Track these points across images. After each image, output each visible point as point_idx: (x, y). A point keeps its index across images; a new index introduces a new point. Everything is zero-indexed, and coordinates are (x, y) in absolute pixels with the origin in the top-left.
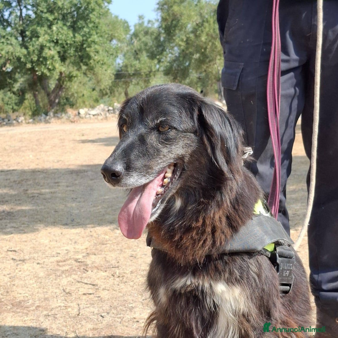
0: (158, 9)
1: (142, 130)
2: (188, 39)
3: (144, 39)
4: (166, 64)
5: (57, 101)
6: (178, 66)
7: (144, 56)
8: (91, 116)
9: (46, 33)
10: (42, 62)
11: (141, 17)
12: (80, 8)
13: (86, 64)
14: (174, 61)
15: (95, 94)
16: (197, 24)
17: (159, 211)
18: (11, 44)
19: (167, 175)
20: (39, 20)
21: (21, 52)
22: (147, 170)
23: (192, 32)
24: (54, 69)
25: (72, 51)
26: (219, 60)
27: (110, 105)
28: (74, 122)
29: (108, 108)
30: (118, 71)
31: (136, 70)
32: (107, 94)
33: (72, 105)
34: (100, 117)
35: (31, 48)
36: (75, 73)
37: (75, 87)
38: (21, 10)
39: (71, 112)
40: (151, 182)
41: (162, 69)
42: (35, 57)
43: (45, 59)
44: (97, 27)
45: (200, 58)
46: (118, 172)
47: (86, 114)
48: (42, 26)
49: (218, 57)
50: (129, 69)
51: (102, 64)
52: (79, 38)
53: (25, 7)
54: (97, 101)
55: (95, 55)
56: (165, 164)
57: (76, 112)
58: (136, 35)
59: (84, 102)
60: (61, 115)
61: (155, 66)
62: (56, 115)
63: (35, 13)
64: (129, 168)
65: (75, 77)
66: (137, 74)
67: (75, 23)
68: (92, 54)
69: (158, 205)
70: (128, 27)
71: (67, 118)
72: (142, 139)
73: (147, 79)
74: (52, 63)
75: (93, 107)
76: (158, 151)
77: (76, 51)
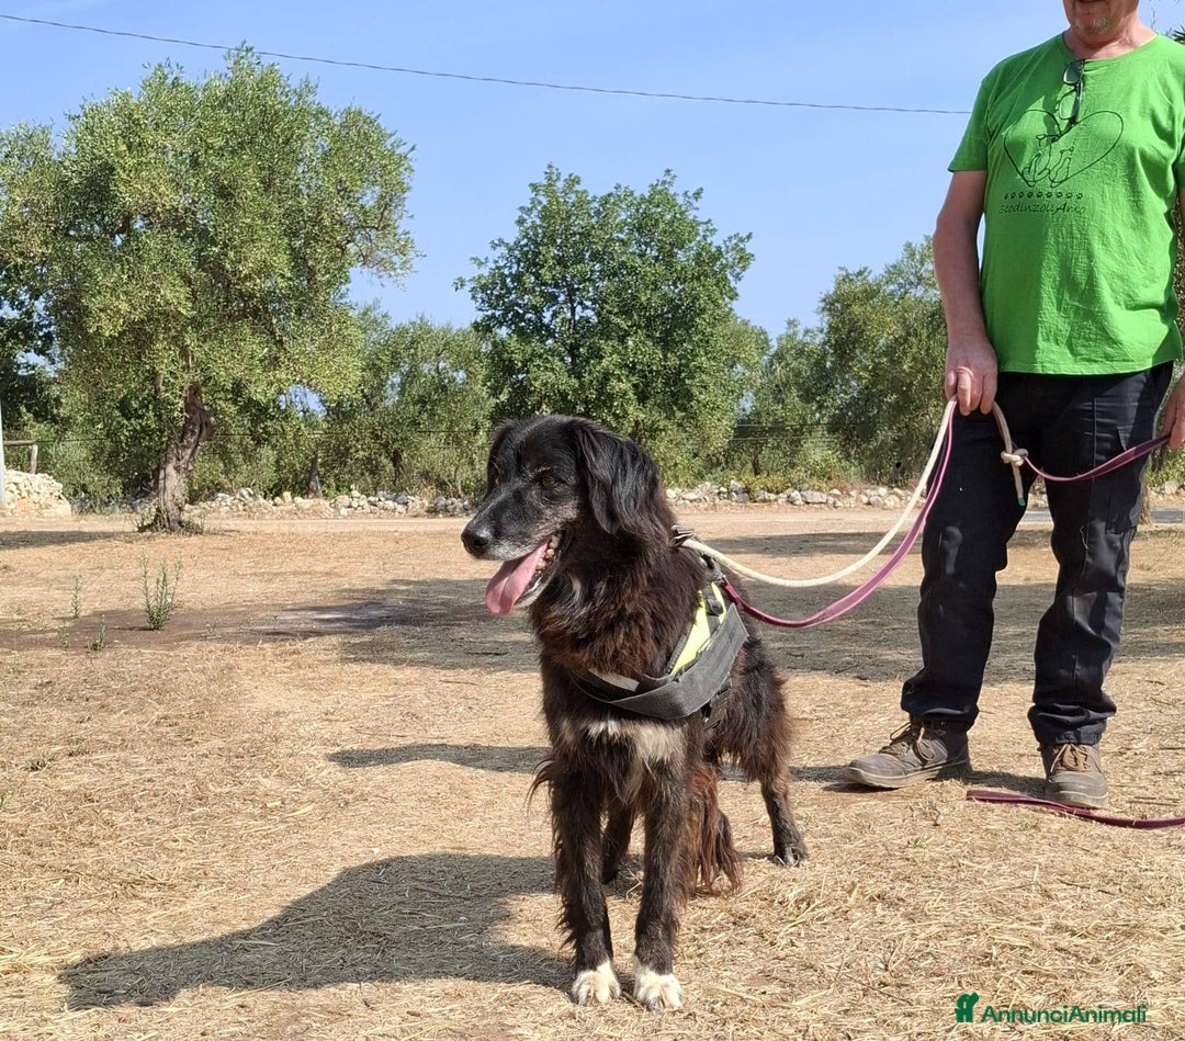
0: (823, 309)
1: (519, 484)
2: (876, 366)
3: (794, 364)
4: (834, 411)
6: (856, 416)
7: (793, 397)
8: (688, 502)
9: (615, 351)
10: (604, 402)
11: (791, 323)
12: (679, 306)
13: (683, 408)
14: (849, 406)
15: (698, 463)
16: (896, 340)
17: (538, 593)
18: (553, 370)
19: (552, 544)
20: (605, 328)
21: (568, 383)
22: (522, 538)
23: (885, 354)
24: (626, 413)
25: (659, 384)
26: (935, 406)
27: (723, 484)
29: (719, 489)
30: (743, 421)
31: (776, 422)
32: (719, 464)
34: (703, 505)
35: (587, 378)
36: (662, 424)
37: (662, 449)
38: (573, 310)
41: (826, 420)
42: (592, 394)
43: (611, 397)
44: (707, 342)
45: (897, 402)
46: (483, 539)
47: (679, 497)
48: (609, 338)
50: (763, 419)
51: (713, 409)
52: (673, 361)
53: (581, 303)
54: (700, 476)
55: (701, 393)
56: (548, 531)
58: (779, 356)
59: (676, 478)
61: (813, 414)
63: (598, 314)
64: (498, 533)
65: (661, 430)
66: (777, 428)
67: (668, 333)
68: (695, 391)
69: (537, 584)
70: (766, 341)
72: (518, 497)
73: (795, 438)
74: (622, 405)
75: (691, 487)
76: (539, 513)
77: (666, 384)
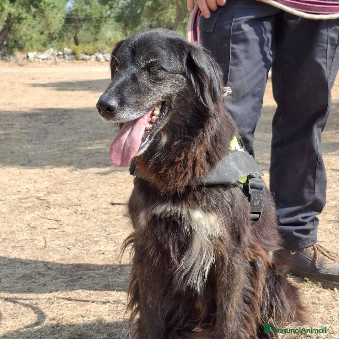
1: (134, 70)
4: (118, 10)
5: (5, 43)
6: (130, 12)
8: (41, 60)
13: (36, 6)
14: (126, 7)
15: (44, 38)
17: (148, 145)
19: (155, 112)
22: (138, 106)
24: (3, 9)
26: (172, 8)
27: (60, 50)
28: (22, 65)
29: (58, 52)
30: (68, 15)
31: (86, 15)
32: (55, 38)
33: (21, 49)
34: (49, 62)
36: (24, 15)
37: (24, 30)
39: (19, 55)
40: (141, 117)
41: (113, 15)
45: (152, 4)
46: (112, 107)
47: (35, 57)
49: (171, 6)
50: (79, 14)
51: (53, 7)
54: (45, 45)
56: (155, 102)
57: (25, 56)
59: (32, 46)
60: (9, 58)
61: (107, 11)
62: (4, 57)
64: (122, 103)
65: (24, 19)
66: (87, 19)
69: (147, 139)
71: (15, 61)
72: (134, 78)
73: (97, 25)
74: (1, 4)
75: (41, 51)
76: (149, 89)
